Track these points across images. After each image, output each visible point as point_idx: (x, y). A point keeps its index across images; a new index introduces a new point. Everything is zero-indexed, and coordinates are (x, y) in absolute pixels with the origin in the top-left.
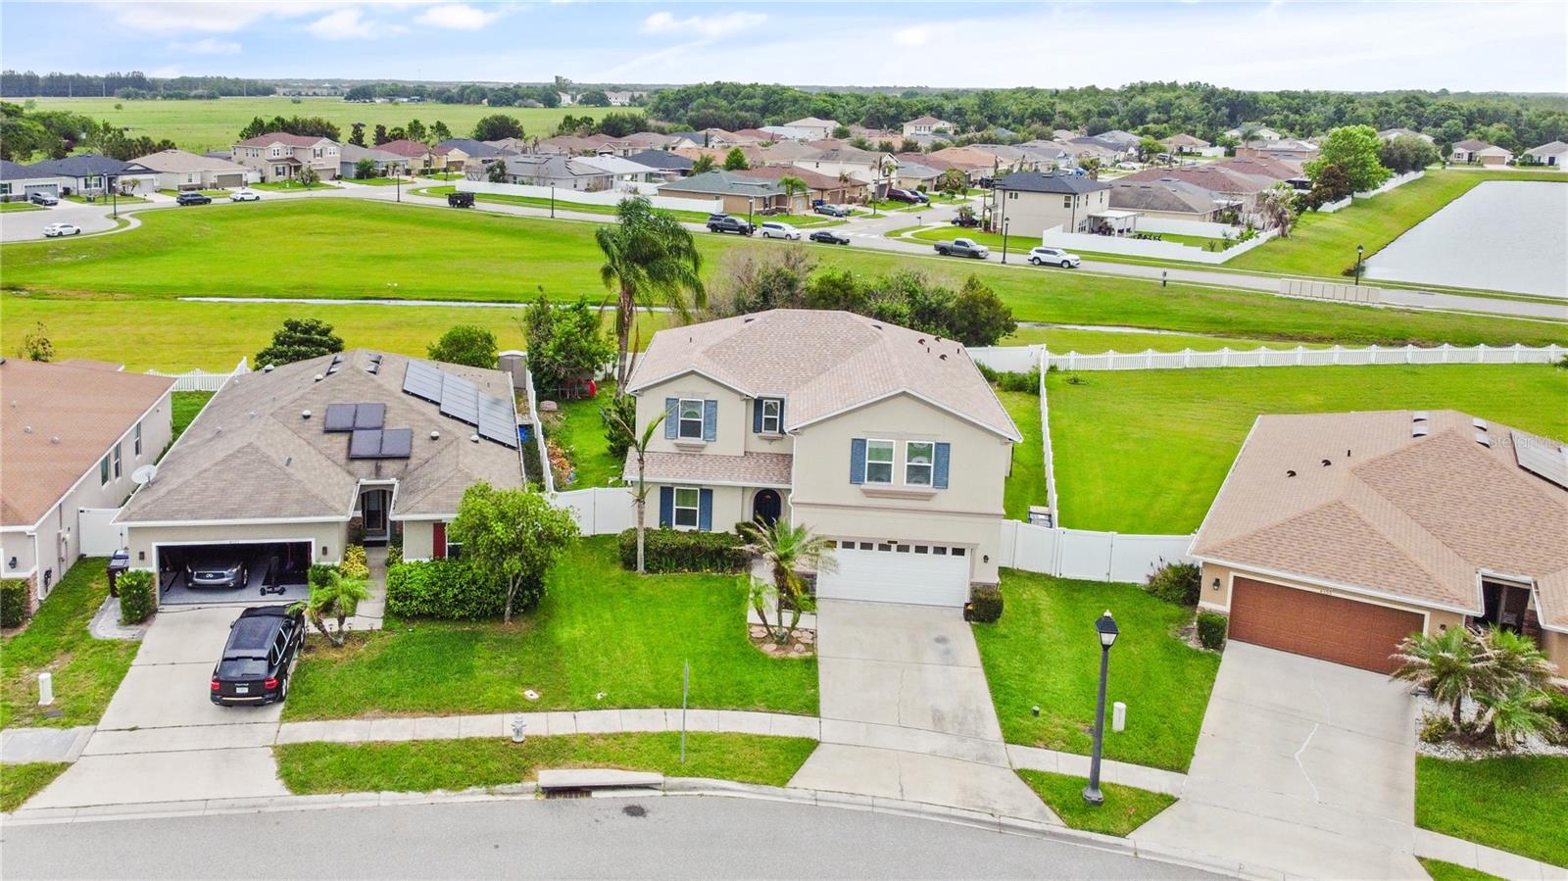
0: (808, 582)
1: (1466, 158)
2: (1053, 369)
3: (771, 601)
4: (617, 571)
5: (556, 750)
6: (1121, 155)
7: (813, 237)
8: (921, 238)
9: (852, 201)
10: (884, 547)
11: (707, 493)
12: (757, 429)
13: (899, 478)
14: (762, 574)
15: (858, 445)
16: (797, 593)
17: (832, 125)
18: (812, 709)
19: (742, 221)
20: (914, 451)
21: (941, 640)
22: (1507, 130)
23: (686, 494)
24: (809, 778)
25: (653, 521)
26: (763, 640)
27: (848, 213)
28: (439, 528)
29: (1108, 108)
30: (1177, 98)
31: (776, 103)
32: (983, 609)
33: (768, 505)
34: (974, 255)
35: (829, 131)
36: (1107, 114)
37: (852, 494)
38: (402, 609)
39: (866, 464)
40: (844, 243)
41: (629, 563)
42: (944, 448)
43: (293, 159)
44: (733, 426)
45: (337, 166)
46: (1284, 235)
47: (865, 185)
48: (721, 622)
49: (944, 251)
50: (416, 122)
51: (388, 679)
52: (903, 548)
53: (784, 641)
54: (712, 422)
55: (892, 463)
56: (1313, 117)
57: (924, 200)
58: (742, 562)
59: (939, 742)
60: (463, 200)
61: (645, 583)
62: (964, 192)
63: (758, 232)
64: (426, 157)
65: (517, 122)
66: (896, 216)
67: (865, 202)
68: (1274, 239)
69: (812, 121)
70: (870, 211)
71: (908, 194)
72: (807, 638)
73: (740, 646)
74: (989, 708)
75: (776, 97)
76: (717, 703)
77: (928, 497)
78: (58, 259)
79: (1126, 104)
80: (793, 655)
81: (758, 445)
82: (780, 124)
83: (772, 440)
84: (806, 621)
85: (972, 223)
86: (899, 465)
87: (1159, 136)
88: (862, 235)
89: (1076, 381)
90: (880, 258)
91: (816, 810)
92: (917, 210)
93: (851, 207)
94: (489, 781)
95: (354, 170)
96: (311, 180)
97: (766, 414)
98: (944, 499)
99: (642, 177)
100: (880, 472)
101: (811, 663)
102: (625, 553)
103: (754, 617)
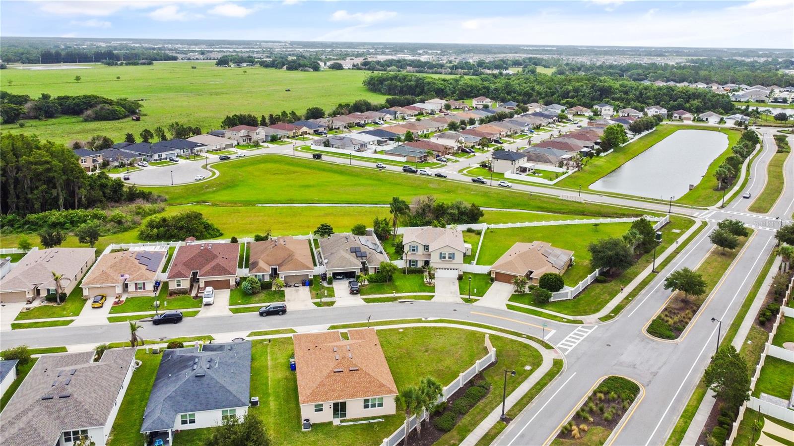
0: (434, 275)
1: (678, 118)
2: (488, 228)
3: (428, 278)
4: (402, 274)
5: (400, 298)
6: (550, 120)
7: (436, 175)
8: (470, 174)
9: (449, 153)
10: (445, 269)
11: (417, 261)
12: (425, 250)
13: (447, 258)
14: (426, 274)
15: (441, 253)
16: (432, 277)
17: (444, 102)
18: (434, 292)
19: (414, 169)
20: (449, 254)
21: (453, 282)
22: (701, 102)
23: (413, 261)
24: (433, 300)
25: (408, 266)
26: (427, 283)
27: (448, 160)
28: (375, 268)
29: (554, 90)
30: (582, 86)
31: (421, 84)
32: (460, 278)
33: (427, 263)
34: (483, 183)
35: (443, 105)
36: (553, 94)
37: (440, 261)
38: (371, 281)
39: (442, 257)
40: (445, 177)
41: (404, 273)
42: (454, 254)
43: (248, 136)
44: (421, 250)
45: (264, 137)
46: (579, 170)
47: (453, 148)
48: (420, 281)
49: (474, 181)
50: (284, 112)
51: (373, 290)
52: (448, 269)
53: (430, 283)
54: (417, 249)
56: (631, 96)
57: (473, 152)
58: (423, 272)
59: (451, 295)
60: (317, 156)
61: (407, 276)
62: (488, 147)
63: (419, 172)
64: (294, 131)
65: (322, 110)
66: (463, 160)
67: (453, 154)
68: (575, 172)
69: (437, 100)
70: (454, 158)
71: (468, 150)
72: (433, 283)
73: (423, 284)
74: (459, 291)
75: (421, 81)
76: (421, 292)
77: (452, 261)
78: (208, 190)
79: (561, 88)
80: (431, 285)
81: (425, 253)
82: (423, 101)
83: (427, 252)
84: (433, 281)
85: (486, 166)
86: (447, 256)
87: (571, 105)
88: (451, 172)
89: (492, 232)
90: (455, 184)
91: (435, 303)
92: (470, 157)
93: (449, 157)
94: (392, 301)
95: (270, 138)
96: (257, 145)
97: (426, 248)
98: (454, 261)
99: (376, 143)
100: (444, 258)
101: (434, 286)
102: (403, 271)
103: (425, 280)
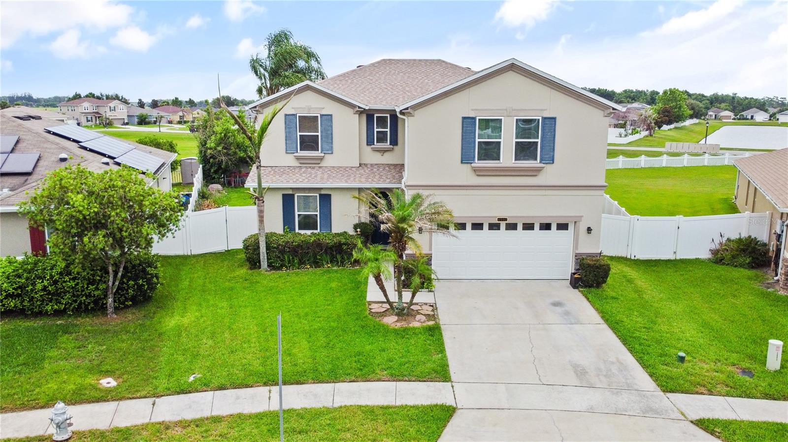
4: (243, 271)
10: (494, 227)
11: (326, 199)
12: (370, 142)
13: (508, 157)
15: (468, 123)
18: (442, 374)
21: (556, 304)
23: (307, 201)
25: (275, 224)
26: (383, 314)
32: (593, 275)
37: (464, 174)
39: (476, 143)
41: (253, 262)
42: (550, 123)
43: (97, 113)
44: (350, 142)
48: (340, 303)
52: (512, 227)
53: (404, 312)
54: (328, 135)
55: (501, 140)
59: (594, 396)
61: (266, 277)
72: (428, 310)
73: (360, 320)
76: (333, 375)
77: (536, 172)
80: (416, 324)
81: (371, 155)
83: (383, 151)
84: (424, 297)
86: (508, 142)
97: (378, 127)
98: (550, 175)
100: (490, 151)
101: (434, 331)
103: (373, 293)
